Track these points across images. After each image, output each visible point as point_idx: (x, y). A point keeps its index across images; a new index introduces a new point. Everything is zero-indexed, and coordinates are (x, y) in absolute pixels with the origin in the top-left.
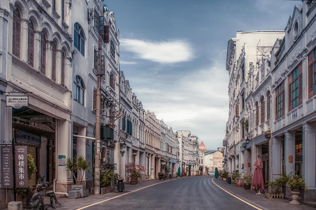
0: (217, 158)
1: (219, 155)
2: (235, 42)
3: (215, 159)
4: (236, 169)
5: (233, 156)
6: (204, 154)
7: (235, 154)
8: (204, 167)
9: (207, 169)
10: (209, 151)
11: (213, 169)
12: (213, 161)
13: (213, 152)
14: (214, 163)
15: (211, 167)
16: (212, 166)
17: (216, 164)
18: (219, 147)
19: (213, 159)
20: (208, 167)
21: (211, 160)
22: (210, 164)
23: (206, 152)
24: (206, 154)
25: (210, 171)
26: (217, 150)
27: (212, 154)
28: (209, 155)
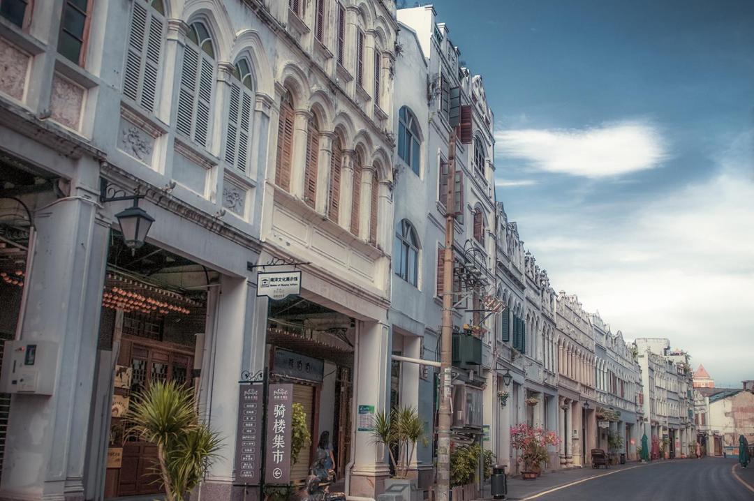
0: (742, 410)
1: (749, 400)
3: (738, 411)
6: (708, 398)
8: (710, 434)
9: (718, 439)
10: (720, 391)
11: (733, 439)
12: (733, 417)
14: (735, 423)
15: (728, 435)
16: (731, 430)
17: (740, 427)
18: (746, 380)
19: (733, 412)
20: (721, 434)
21: (726, 414)
22: (726, 427)
23: (713, 392)
24: (713, 398)
25: (726, 445)
26: (742, 387)
27: (729, 398)
28: (723, 400)
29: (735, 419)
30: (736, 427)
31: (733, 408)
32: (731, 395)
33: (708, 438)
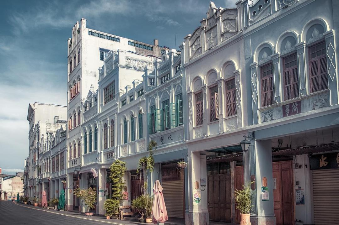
0: (16, 183)
1: (18, 180)
2: (34, 109)
3: (14, 184)
4: (34, 195)
5: (32, 187)
6: (3, 179)
7: (33, 185)
8: (3, 192)
9: (5, 194)
10: (7, 176)
11: (12, 194)
12: (12, 186)
13: (11, 177)
14: (13, 188)
15: (10, 193)
16: (11, 191)
17: (15, 190)
18: (17, 172)
19: (12, 184)
20: (7, 192)
21: (9, 185)
22: (9, 190)
23: (4, 176)
24: (5, 178)
25: (9, 196)
26: (16, 175)
27: (11, 179)
28: (8, 180)
29: (12, 187)
30: (13, 189)
31: (12, 182)
32: (12, 178)
33: (2, 194)
